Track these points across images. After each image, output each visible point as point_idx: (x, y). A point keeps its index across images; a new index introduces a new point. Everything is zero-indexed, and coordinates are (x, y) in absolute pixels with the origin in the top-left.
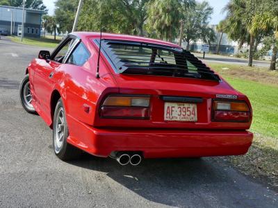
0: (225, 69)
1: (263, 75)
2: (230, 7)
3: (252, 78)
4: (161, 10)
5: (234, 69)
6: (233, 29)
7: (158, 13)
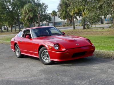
1: (81, 32)
2: (60, 5)
3: (77, 34)
4: (27, 11)
5: (68, 32)
6: (64, 15)
7: (26, 12)
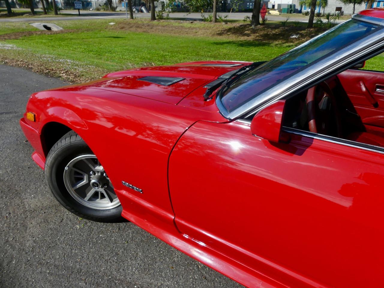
0: (112, 24)
1: (149, 25)
